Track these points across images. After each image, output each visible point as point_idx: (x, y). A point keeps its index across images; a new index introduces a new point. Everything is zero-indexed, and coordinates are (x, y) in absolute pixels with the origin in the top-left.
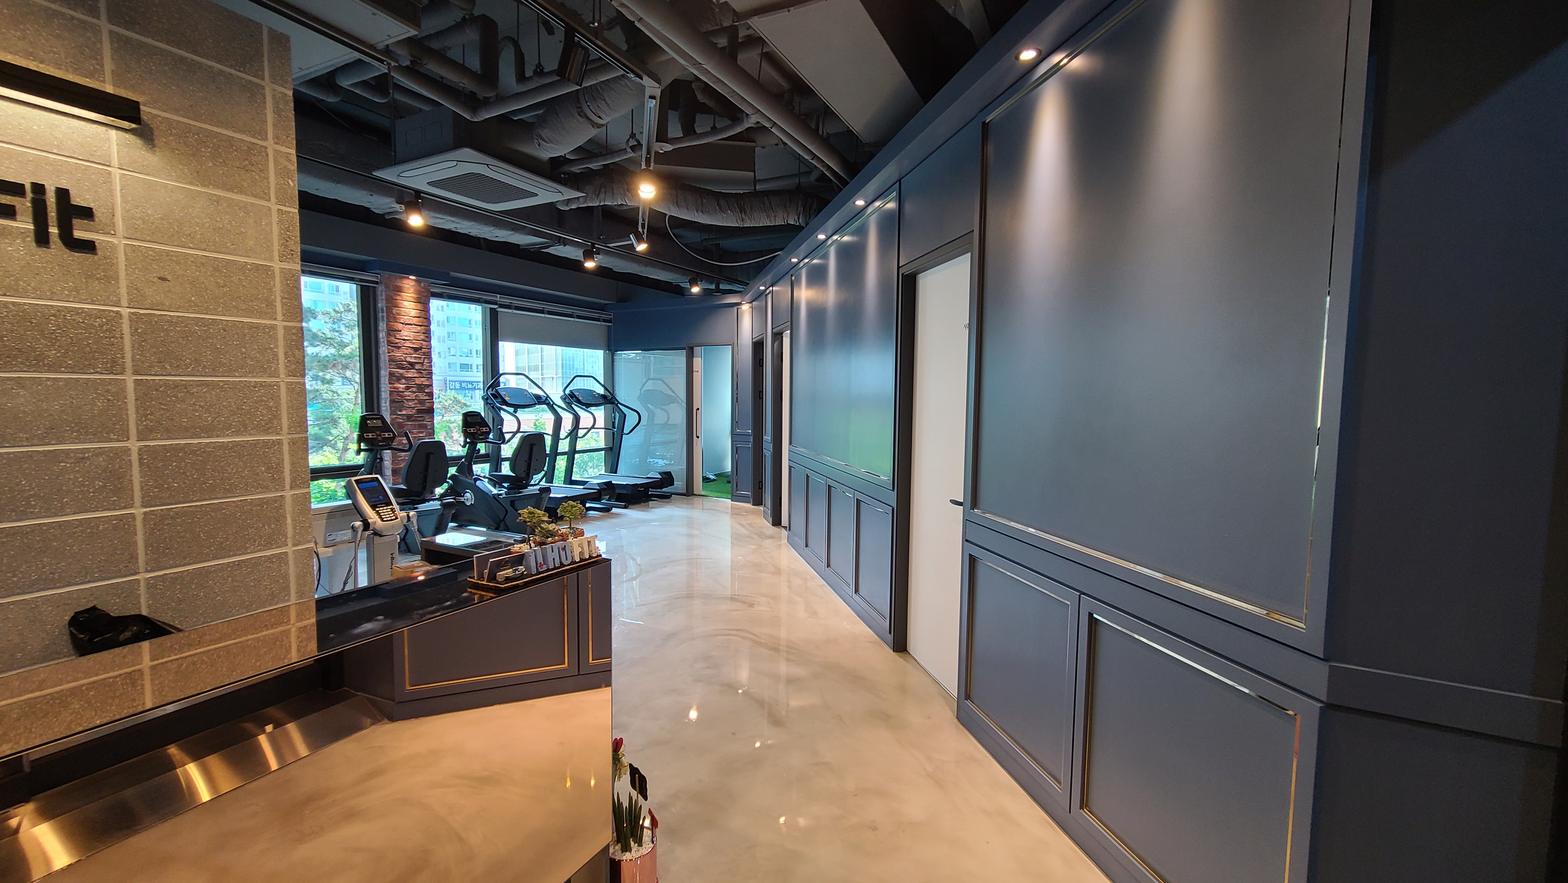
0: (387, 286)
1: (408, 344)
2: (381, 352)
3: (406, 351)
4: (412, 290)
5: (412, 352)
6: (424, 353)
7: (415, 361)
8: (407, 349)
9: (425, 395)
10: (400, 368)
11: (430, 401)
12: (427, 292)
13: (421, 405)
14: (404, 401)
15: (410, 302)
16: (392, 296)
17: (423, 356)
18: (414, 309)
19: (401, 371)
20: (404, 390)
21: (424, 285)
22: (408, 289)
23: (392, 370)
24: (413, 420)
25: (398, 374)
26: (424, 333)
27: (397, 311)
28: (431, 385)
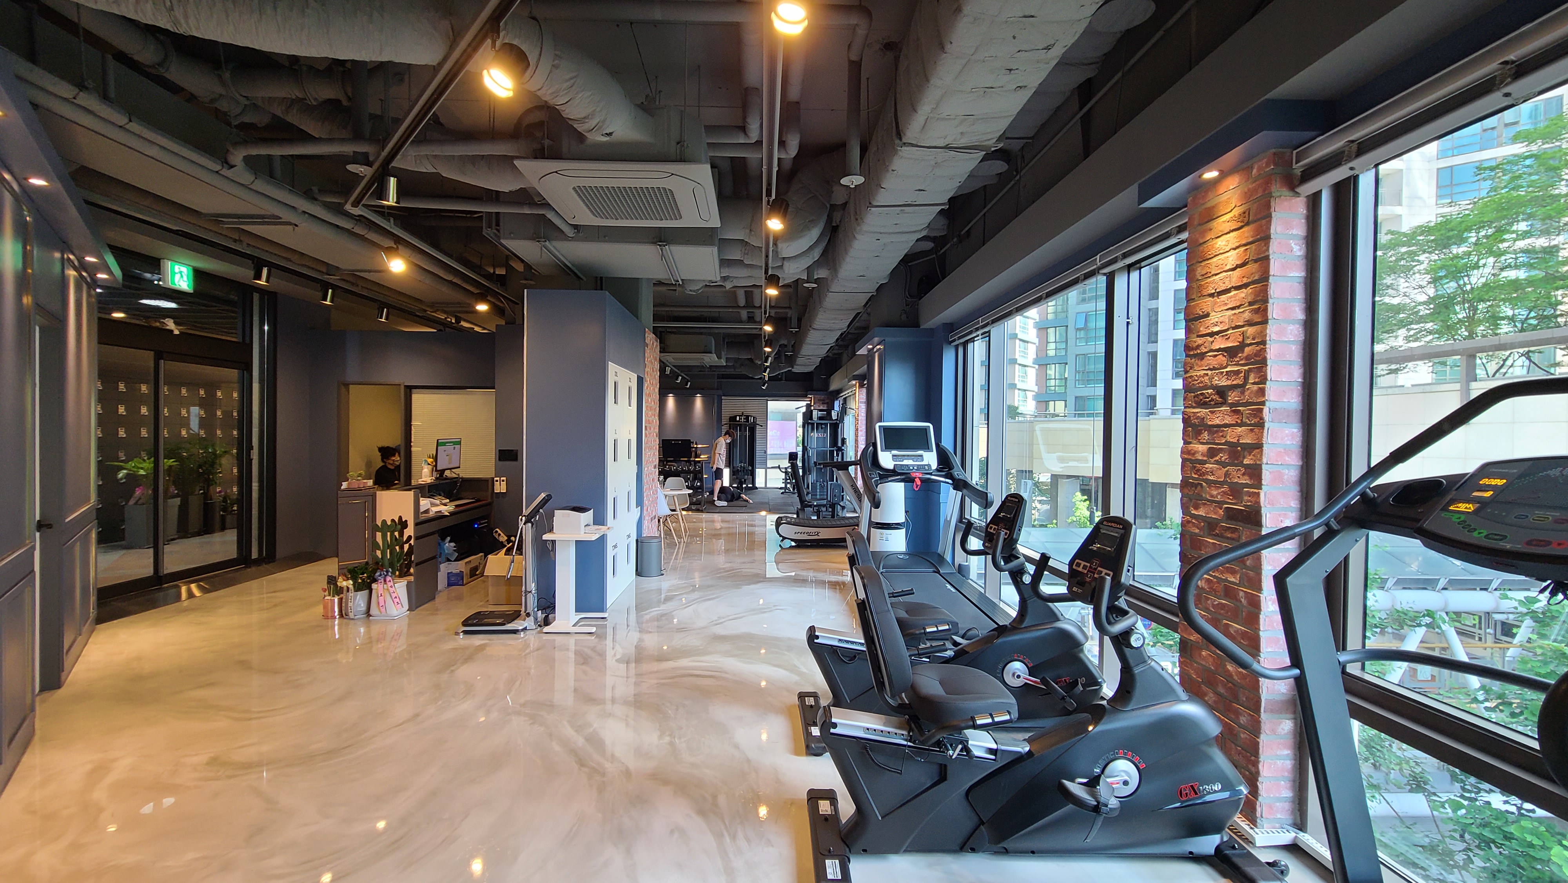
0: (1192, 222)
1: (1218, 343)
3: (1214, 362)
4: (1234, 201)
5: (1226, 360)
6: (1247, 358)
7: (1229, 383)
8: (1215, 356)
9: (1244, 474)
10: (1202, 405)
11: (1252, 490)
12: (1266, 181)
13: (1234, 498)
14: (1204, 484)
15: (1228, 235)
16: (1197, 240)
17: (1246, 368)
18: (1235, 249)
19: (1202, 412)
20: (1205, 458)
21: (1258, 171)
22: (1227, 202)
23: (1187, 410)
24: (1217, 535)
25: (1197, 419)
26: (1250, 304)
27: (1202, 269)
28: (1259, 446)
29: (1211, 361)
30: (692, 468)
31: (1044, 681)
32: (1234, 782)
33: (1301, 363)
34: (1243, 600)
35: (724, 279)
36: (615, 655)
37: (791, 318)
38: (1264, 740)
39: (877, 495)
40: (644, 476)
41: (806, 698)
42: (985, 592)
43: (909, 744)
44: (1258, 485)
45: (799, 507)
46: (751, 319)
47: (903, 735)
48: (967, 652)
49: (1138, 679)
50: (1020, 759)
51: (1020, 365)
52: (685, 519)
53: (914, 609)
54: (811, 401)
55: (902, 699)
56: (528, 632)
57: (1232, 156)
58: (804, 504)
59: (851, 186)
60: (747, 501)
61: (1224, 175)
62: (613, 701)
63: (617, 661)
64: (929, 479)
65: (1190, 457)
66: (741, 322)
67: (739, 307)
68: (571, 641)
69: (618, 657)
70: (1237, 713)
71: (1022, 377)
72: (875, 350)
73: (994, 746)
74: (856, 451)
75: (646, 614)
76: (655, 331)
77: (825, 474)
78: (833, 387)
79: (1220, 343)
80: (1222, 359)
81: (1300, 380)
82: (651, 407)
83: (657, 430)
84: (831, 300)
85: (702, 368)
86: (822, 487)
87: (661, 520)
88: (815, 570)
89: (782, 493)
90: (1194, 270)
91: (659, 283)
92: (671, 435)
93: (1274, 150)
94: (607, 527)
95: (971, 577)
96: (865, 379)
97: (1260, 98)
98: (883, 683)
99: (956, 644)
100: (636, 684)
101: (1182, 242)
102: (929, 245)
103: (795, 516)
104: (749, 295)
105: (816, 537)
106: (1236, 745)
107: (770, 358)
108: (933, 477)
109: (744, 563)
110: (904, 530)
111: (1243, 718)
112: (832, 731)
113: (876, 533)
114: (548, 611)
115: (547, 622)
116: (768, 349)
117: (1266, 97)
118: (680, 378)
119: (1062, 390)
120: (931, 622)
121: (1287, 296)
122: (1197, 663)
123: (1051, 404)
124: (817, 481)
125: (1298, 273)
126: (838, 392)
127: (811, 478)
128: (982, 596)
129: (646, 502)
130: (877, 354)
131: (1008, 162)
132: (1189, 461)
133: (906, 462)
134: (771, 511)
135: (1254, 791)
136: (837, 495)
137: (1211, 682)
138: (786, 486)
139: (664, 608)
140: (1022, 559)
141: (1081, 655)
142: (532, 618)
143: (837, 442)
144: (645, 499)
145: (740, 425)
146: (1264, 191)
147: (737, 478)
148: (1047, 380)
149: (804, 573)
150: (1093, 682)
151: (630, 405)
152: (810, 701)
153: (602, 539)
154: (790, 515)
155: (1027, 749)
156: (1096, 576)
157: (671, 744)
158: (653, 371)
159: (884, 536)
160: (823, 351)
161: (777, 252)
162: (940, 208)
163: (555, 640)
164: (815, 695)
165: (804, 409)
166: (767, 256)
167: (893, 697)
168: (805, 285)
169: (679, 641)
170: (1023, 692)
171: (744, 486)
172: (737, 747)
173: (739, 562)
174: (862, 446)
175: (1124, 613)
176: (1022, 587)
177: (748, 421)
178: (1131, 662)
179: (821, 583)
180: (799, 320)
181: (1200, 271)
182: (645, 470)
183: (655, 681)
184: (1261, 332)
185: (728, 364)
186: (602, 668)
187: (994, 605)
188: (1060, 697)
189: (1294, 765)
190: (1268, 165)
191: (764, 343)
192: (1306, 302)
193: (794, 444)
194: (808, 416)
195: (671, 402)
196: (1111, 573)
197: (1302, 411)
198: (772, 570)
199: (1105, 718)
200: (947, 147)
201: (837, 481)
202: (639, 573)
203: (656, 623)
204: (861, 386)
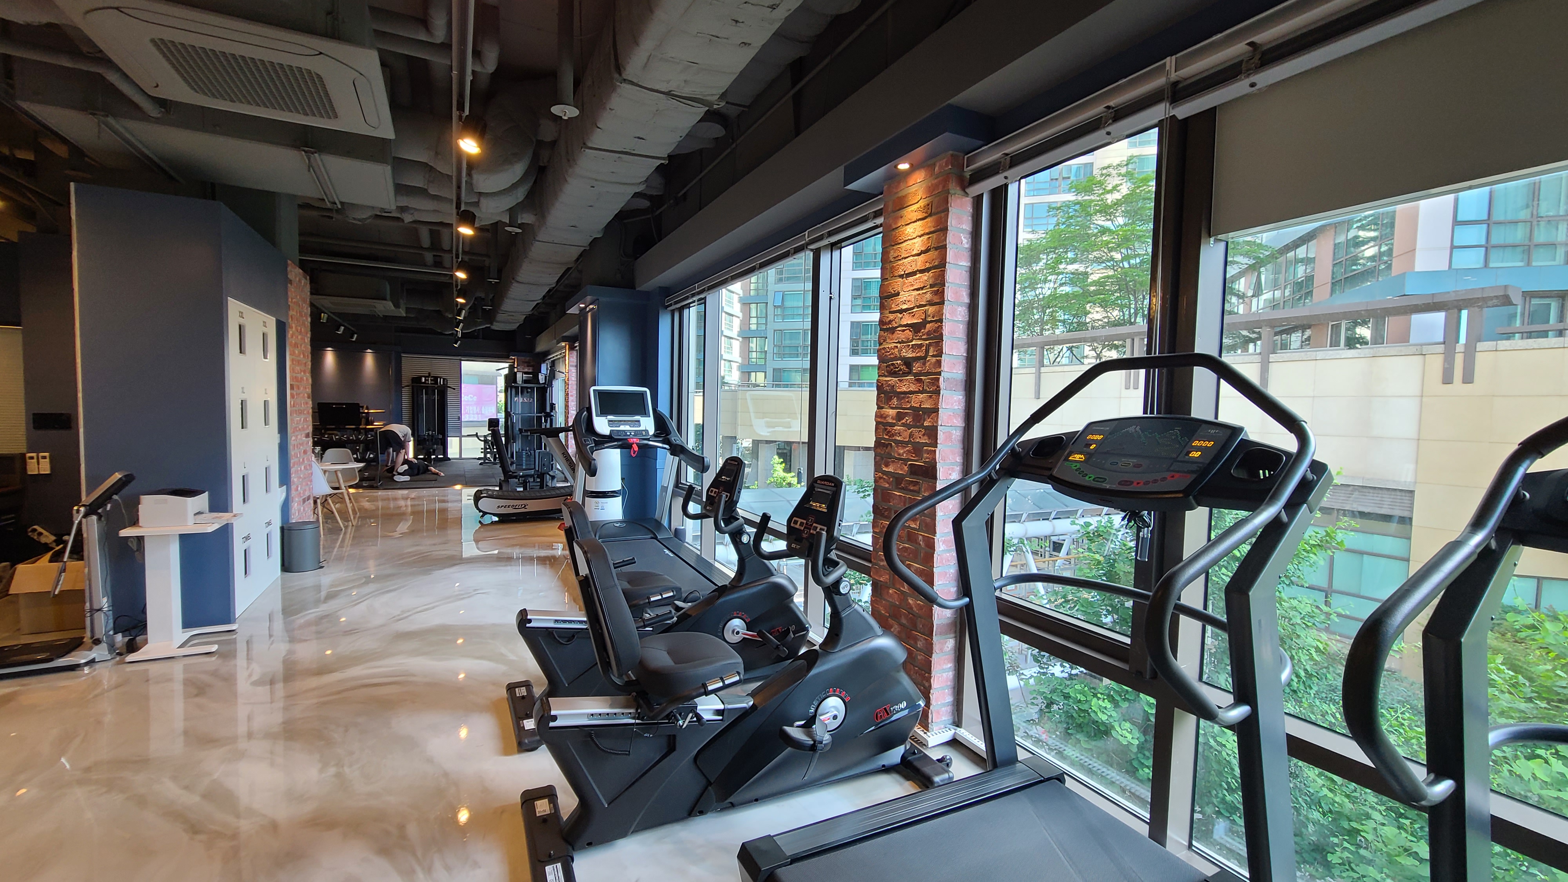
4: (920, 193)
6: (928, 333)
7: (914, 355)
8: (904, 331)
9: (924, 435)
10: (893, 374)
11: (930, 448)
12: (945, 181)
13: (916, 456)
14: (893, 444)
15: (915, 224)
16: (891, 225)
17: (927, 342)
18: (920, 237)
19: (892, 380)
20: (894, 421)
21: (939, 169)
22: (915, 194)
23: (881, 378)
24: (903, 488)
25: (888, 386)
26: (932, 286)
27: (895, 252)
28: (936, 410)
29: (900, 335)
30: (361, 437)
31: (760, 635)
32: (914, 696)
33: (966, 340)
34: (921, 543)
35: (403, 209)
36: (250, 676)
37: (489, 267)
38: (935, 658)
39: (593, 462)
40: (290, 447)
41: (517, 689)
42: (701, 553)
43: (637, 721)
44: (935, 445)
45: (502, 478)
46: (438, 264)
47: (630, 713)
48: (690, 616)
49: (845, 622)
50: (745, 713)
51: (725, 336)
52: (354, 498)
53: (635, 579)
54: (514, 362)
55: (629, 676)
56: (97, 666)
57: (920, 152)
58: (508, 475)
59: (564, 118)
60: (437, 474)
61: (914, 168)
62: (250, 735)
63: (255, 683)
64: (647, 445)
65: (882, 420)
66: (425, 265)
67: (422, 248)
68: (177, 670)
69: (255, 678)
70: (916, 639)
71: (728, 348)
72: (588, 309)
73: (721, 707)
74: (567, 418)
75: (298, 618)
76: (302, 265)
77: (530, 443)
78: (540, 348)
79: (907, 320)
80: (909, 334)
81: (965, 355)
82: (299, 361)
83: (309, 390)
84: (537, 250)
85: (373, 317)
86: (528, 456)
87: (319, 501)
88: (521, 546)
89: (481, 464)
90: (888, 253)
91: (306, 206)
92: (331, 397)
93: (951, 152)
94: (232, 514)
95: (687, 541)
96: (576, 341)
97: (945, 102)
98: (609, 664)
99: (678, 609)
100: (286, 709)
101: (876, 227)
102: (645, 204)
103: (497, 488)
104: (435, 236)
105: (523, 510)
106: (914, 666)
107: (464, 311)
108: (651, 443)
109: (434, 545)
110: (621, 497)
111: (921, 643)
112: (552, 724)
113: (591, 502)
114: (134, 632)
115: (132, 647)
116: (461, 300)
117: (949, 102)
118: (342, 328)
119: (762, 362)
120: (653, 591)
121: (958, 282)
122: (885, 600)
123: (753, 374)
124: (522, 450)
125: (966, 263)
126: (544, 356)
127: (516, 447)
128: (699, 558)
129: (294, 478)
130: (589, 314)
131: (725, 127)
132: (882, 425)
133: (622, 428)
134: (467, 484)
135: (928, 704)
136: (546, 464)
137: (896, 616)
138: (485, 455)
139: (324, 608)
140: (741, 520)
141: (792, 605)
142: (104, 646)
143: (545, 407)
144: (293, 476)
145: (427, 388)
146: (944, 187)
147: (423, 449)
148: (749, 352)
149: (509, 550)
150: (802, 628)
151: (265, 357)
152: (522, 692)
153: (225, 532)
154: (490, 488)
155: (751, 703)
156: (811, 531)
157: (338, 775)
158: (301, 315)
159: (600, 505)
160: (528, 308)
161: (471, 184)
162: (659, 162)
163: (148, 670)
164: (527, 684)
165: (506, 371)
166: (459, 187)
167: (620, 676)
168: (506, 228)
169: (347, 646)
170: (742, 647)
171: (433, 457)
172: (430, 760)
173: (428, 544)
174: (573, 413)
175: (835, 564)
176: (741, 546)
177: (436, 383)
178: (840, 608)
179: (529, 560)
180: (500, 271)
181: (892, 254)
182: (292, 440)
183: (315, 701)
184: (939, 311)
185: (408, 315)
186: (233, 695)
187: (711, 566)
188: (775, 646)
189: (954, 676)
190: (947, 165)
191: (455, 293)
192: (970, 289)
193: (494, 410)
194: (510, 379)
195: (330, 358)
196: (825, 528)
197: (966, 381)
198: (470, 549)
199: (818, 662)
200: (669, 94)
201: (545, 449)
202: (287, 566)
203: (314, 628)
204: (572, 348)
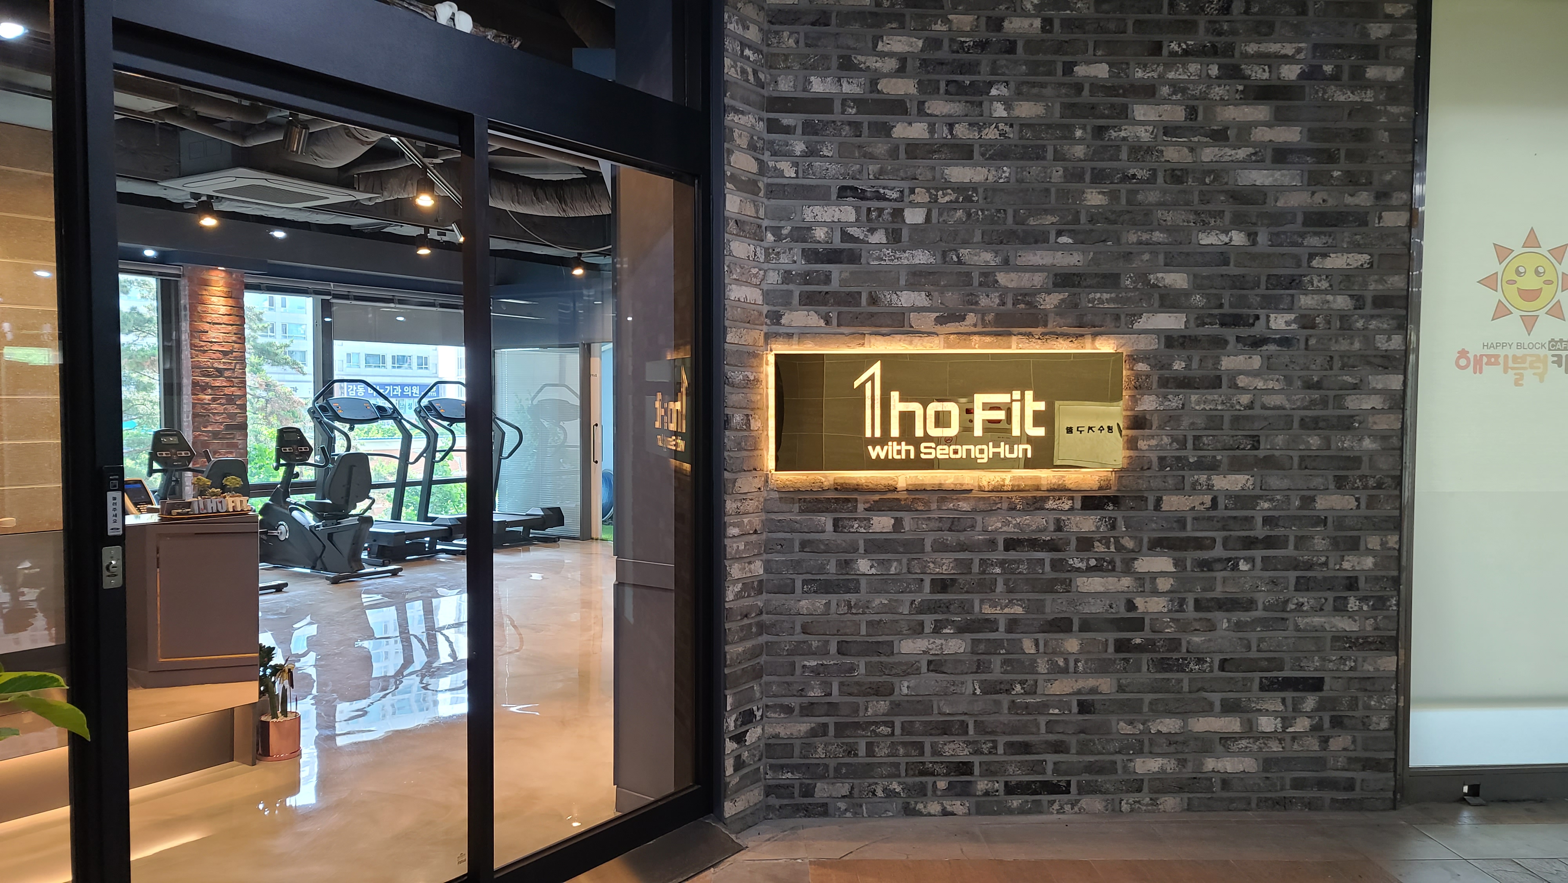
0: (191, 280)
1: (216, 347)
2: (183, 357)
3: (214, 356)
4: (221, 283)
5: (221, 356)
6: (233, 358)
7: (224, 367)
8: (214, 353)
9: (235, 409)
10: (206, 376)
11: (241, 415)
12: (241, 284)
13: (230, 420)
14: (210, 415)
15: (218, 299)
16: (197, 292)
17: (233, 362)
18: (222, 306)
19: (206, 379)
20: (210, 402)
21: (235, 279)
22: (217, 281)
23: (196, 378)
24: (220, 438)
25: (203, 382)
26: (234, 333)
27: (202, 308)
29: (211, 355)
44: (245, 413)
80: (219, 355)
90: (195, 306)
146: (238, 286)
184: (242, 348)
